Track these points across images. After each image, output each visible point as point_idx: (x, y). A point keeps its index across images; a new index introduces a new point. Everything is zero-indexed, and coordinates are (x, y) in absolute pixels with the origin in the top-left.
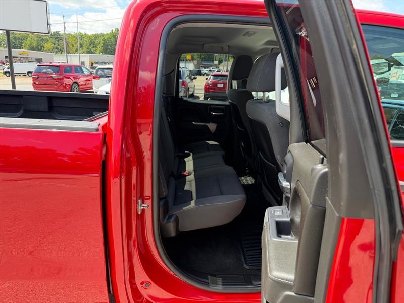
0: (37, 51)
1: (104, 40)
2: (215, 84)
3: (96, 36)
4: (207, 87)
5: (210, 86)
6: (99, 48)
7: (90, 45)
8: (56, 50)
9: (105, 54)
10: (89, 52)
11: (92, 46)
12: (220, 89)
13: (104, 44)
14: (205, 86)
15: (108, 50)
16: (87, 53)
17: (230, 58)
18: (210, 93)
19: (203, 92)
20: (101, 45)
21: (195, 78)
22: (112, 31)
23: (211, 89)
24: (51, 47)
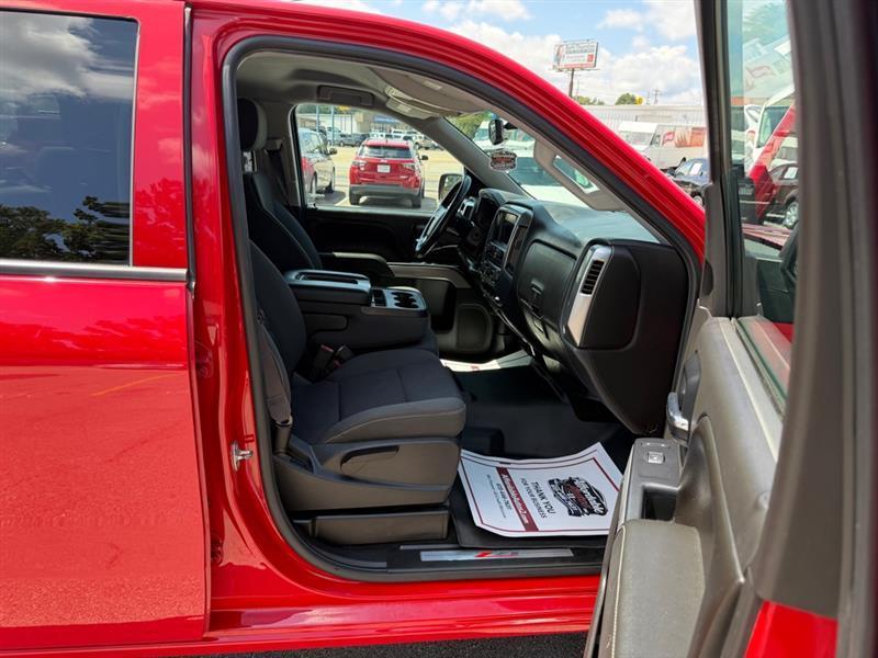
2: (373, 166)
4: (356, 171)
5: (362, 169)
12: (384, 176)
14: (353, 169)
18: (364, 185)
19: (348, 183)
23: (365, 176)
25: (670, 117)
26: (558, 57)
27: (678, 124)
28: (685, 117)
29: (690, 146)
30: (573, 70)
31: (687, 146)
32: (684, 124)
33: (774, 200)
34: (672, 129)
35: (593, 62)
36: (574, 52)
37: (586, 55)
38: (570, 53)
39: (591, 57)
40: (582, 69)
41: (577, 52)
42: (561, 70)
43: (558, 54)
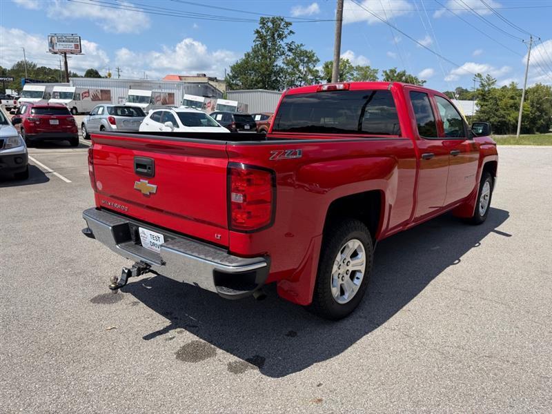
30: (65, 54)
34: (159, 94)
35: (78, 50)
36: (64, 41)
37: (73, 44)
38: (61, 41)
39: (76, 46)
40: (72, 53)
41: (67, 42)
42: (56, 53)
43: (51, 42)
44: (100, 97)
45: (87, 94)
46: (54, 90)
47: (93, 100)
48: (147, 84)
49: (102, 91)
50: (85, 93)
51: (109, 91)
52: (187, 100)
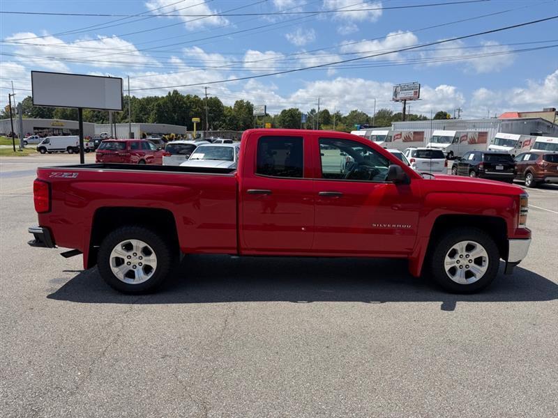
0: (72, 120)
1: (159, 105)
3: (149, 100)
6: (152, 116)
7: (141, 111)
8: (95, 119)
9: (159, 123)
10: (139, 120)
11: (143, 113)
13: (158, 111)
15: (163, 118)
16: (136, 122)
17: (322, 125)
20: (155, 111)
21: (275, 153)
22: (169, 93)
24: (89, 115)
25: (465, 126)
26: (396, 94)
27: (470, 130)
28: (474, 126)
29: (478, 143)
30: (405, 100)
31: (475, 143)
32: (474, 130)
33: (516, 172)
34: (465, 134)
35: (417, 96)
36: (405, 90)
37: (413, 91)
38: (403, 90)
39: (416, 93)
40: (411, 100)
41: (408, 90)
42: (397, 101)
43: (396, 91)
44: (412, 139)
45: (399, 137)
46: (372, 134)
47: (404, 141)
48: (462, 124)
49: (415, 133)
50: (397, 135)
51: (423, 132)
52: (500, 139)
